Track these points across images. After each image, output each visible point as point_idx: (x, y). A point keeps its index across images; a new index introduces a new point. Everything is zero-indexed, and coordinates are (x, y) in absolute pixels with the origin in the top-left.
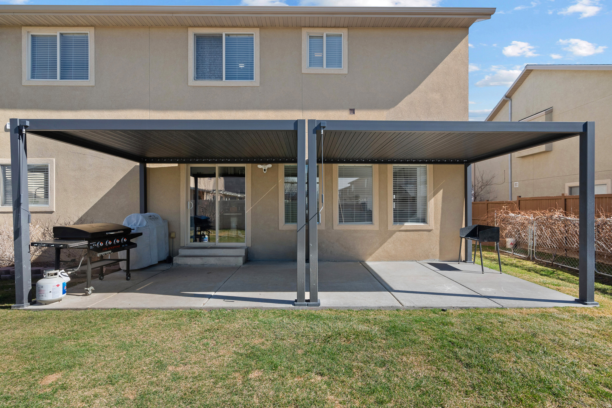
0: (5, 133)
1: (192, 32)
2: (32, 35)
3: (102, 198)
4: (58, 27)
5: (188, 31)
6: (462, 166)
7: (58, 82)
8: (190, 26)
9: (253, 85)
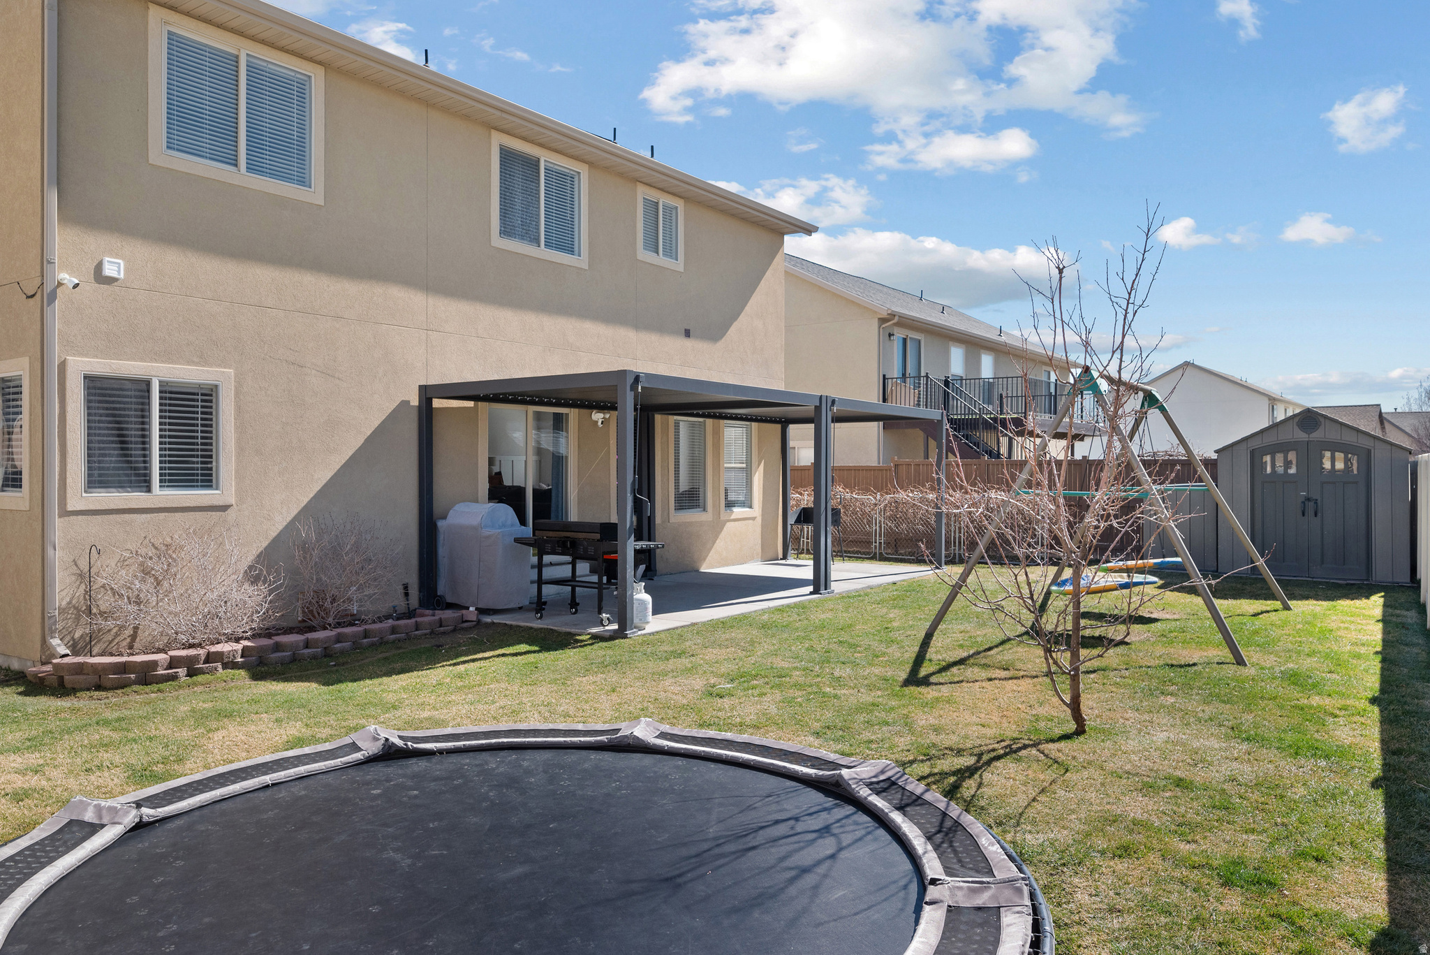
0: (97, 285)
1: (498, 140)
2: (169, 33)
3: (338, 470)
4: (244, 39)
5: (490, 135)
6: (779, 426)
7: (240, 177)
8: (496, 129)
9: (579, 266)
